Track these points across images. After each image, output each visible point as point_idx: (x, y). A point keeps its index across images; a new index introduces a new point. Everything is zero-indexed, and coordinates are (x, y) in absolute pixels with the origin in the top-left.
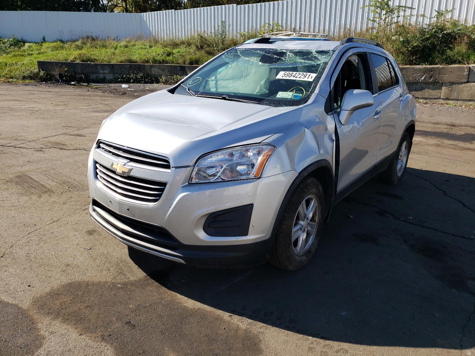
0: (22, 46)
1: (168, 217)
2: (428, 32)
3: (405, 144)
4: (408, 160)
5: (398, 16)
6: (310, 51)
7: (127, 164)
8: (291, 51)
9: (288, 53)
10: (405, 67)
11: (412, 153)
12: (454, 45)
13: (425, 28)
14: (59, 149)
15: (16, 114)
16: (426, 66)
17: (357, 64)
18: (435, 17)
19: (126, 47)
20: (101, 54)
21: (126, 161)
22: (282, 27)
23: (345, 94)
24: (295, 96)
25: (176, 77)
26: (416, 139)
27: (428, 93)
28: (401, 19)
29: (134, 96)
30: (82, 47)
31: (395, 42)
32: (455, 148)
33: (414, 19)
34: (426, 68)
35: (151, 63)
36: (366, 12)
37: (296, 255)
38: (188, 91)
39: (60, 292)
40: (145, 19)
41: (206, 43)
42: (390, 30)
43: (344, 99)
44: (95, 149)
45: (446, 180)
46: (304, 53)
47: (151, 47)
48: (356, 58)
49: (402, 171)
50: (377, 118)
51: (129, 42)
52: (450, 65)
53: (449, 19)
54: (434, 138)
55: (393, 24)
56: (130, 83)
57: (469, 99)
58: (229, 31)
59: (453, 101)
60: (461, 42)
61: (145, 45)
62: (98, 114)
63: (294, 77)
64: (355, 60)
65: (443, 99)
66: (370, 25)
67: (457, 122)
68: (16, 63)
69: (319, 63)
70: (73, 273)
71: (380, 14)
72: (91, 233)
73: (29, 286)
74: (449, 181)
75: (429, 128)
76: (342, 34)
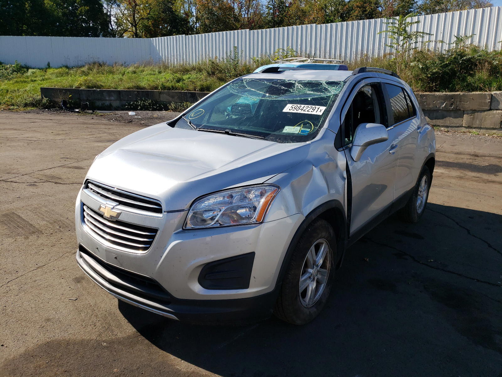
0: (25, 72)
1: (159, 268)
2: (447, 59)
3: (424, 178)
4: (429, 194)
5: (416, 42)
6: (320, 82)
7: (115, 207)
8: (300, 82)
9: (297, 84)
10: (425, 93)
11: (433, 186)
12: (475, 72)
13: (444, 54)
14: (54, 183)
15: (12, 144)
16: (447, 93)
17: (371, 95)
18: (454, 42)
19: (135, 72)
20: (108, 80)
21: (114, 204)
22: (297, 52)
23: (357, 128)
24: (302, 131)
25: (186, 104)
26: (437, 171)
27: (450, 121)
28: (419, 45)
29: (141, 124)
30: (89, 73)
31: (413, 68)
32: (479, 180)
33: (432, 45)
34: (446, 95)
35: (159, 90)
36: (383, 38)
37: (305, 307)
38: (190, 125)
39: (35, 354)
40: (154, 44)
41: (218, 69)
42: (409, 56)
43: (356, 133)
44: (83, 190)
45: (469, 217)
46: (314, 84)
47: (160, 72)
48: (369, 88)
49: (422, 208)
50: (393, 153)
51: (138, 67)
52: (472, 92)
53: (469, 45)
54: (456, 169)
55: (411, 50)
56: (137, 110)
57: (492, 127)
58: (242, 56)
59: (476, 129)
60: (482, 69)
61: (153, 71)
62: (100, 144)
63: (302, 110)
64: (368, 91)
65: (465, 127)
66: (388, 51)
67: (480, 152)
68: (18, 90)
69: (329, 94)
70: (54, 330)
71: (398, 40)
72: (78, 280)
73: (2, 345)
74: (473, 218)
75: (451, 158)
76: (359, 59)
